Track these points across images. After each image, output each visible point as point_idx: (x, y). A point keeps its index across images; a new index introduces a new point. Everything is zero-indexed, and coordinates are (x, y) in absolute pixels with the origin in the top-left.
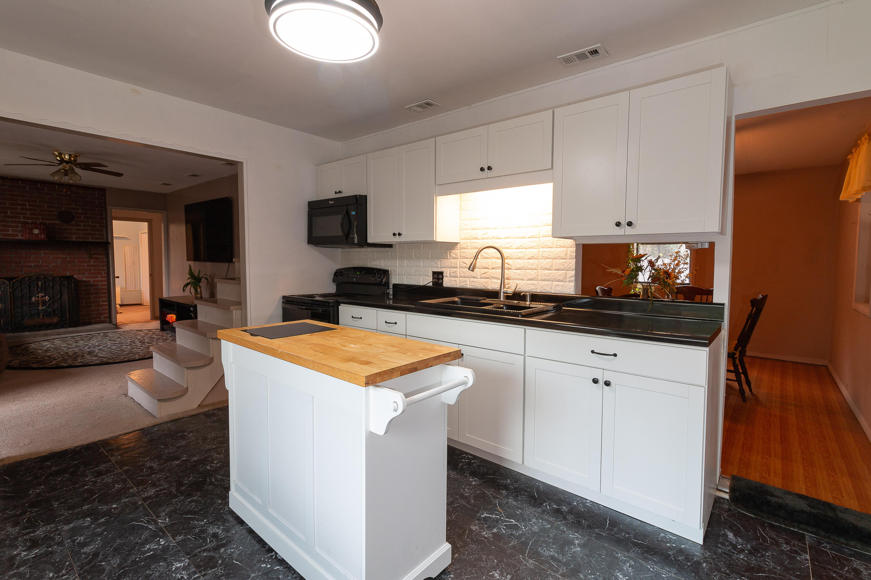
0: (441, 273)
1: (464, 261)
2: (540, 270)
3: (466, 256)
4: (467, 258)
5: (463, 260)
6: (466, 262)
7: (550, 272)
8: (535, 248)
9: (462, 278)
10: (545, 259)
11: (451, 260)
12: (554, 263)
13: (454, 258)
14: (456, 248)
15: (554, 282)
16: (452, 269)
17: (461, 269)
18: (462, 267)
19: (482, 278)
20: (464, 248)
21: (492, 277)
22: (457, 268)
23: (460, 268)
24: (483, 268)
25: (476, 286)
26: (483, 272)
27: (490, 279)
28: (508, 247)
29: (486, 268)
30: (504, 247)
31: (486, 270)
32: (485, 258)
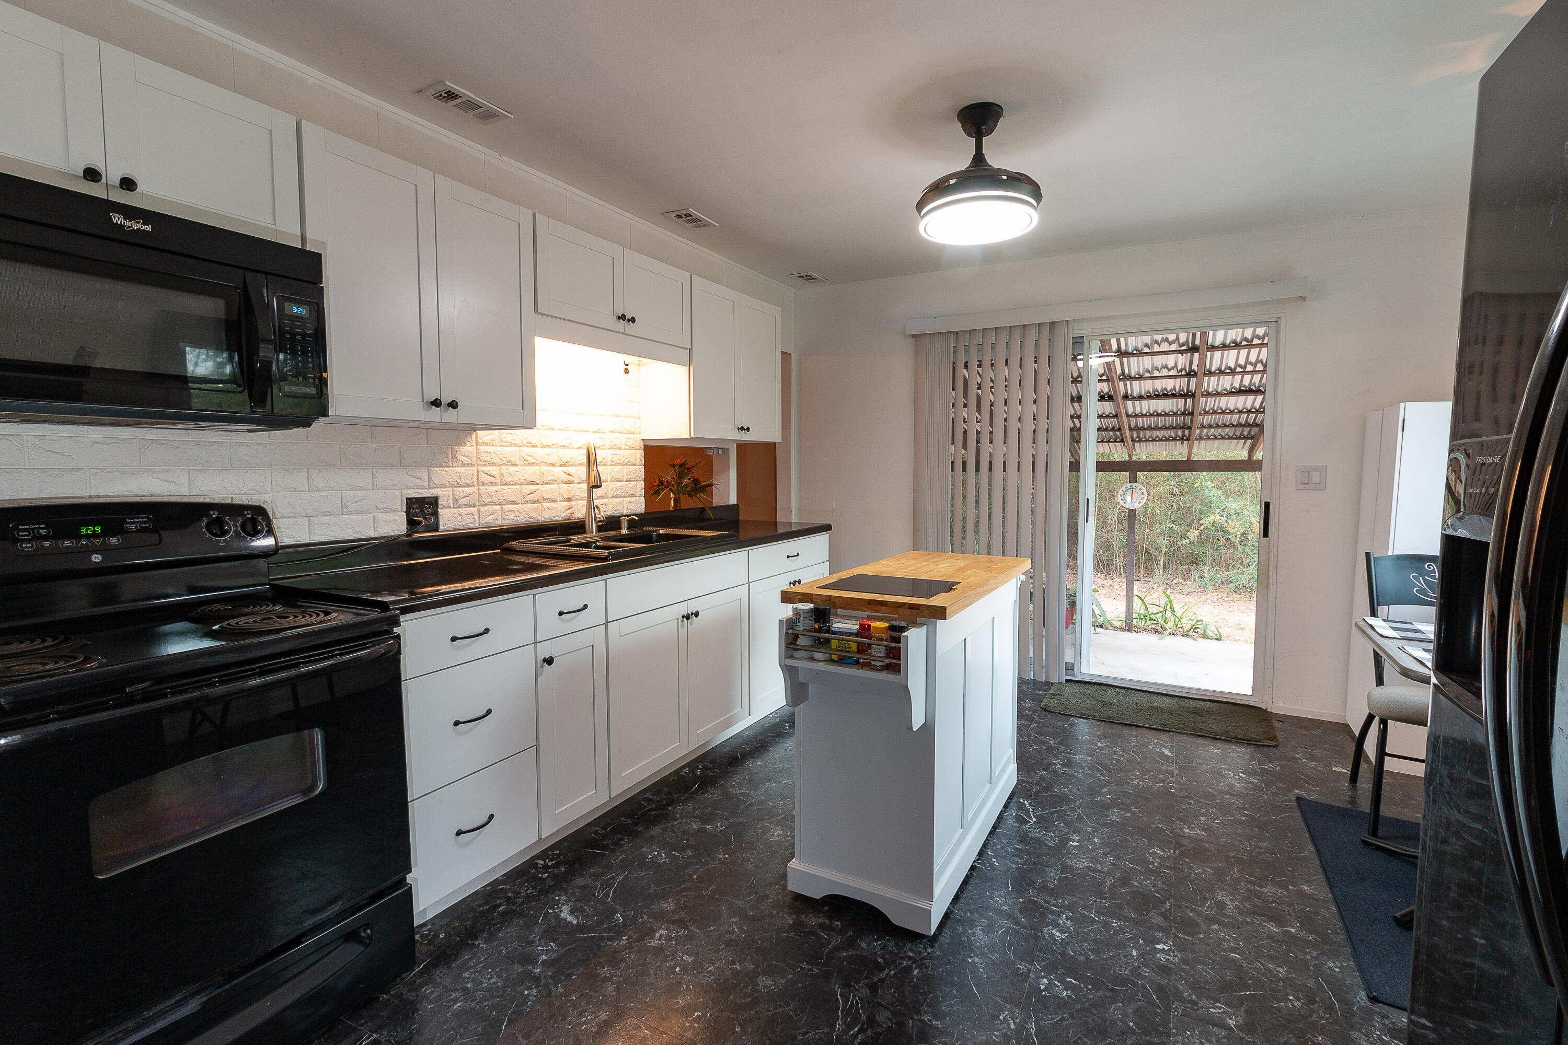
0: (433, 502)
1: (489, 471)
2: (611, 481)
3: (493, 461)
4: (494, 464)
5: (486, 469)
6: (494, 473)
7: (621, 483)
8: (602, 449)
9: (486, 508)
10: (615, 465)
11: (458, 469)
12: (625, 471)
13: (463, 465)
14: (468, 443)
15: (626, 498)
16: (460, 489)
17: (481, 487)
18: (484, 484)
19: (527, 502)
20: (487, 444)
21: (544, 499)
22: (474, 486)
23: (478, 485)
24: (527, 484)
25: (516, 519)
26: (528, 491)
27: (540, 503)
28: (567, 445)
29: (534, 483)
30: (561, 445)
31: (534, 487)
32: (530, 464)
